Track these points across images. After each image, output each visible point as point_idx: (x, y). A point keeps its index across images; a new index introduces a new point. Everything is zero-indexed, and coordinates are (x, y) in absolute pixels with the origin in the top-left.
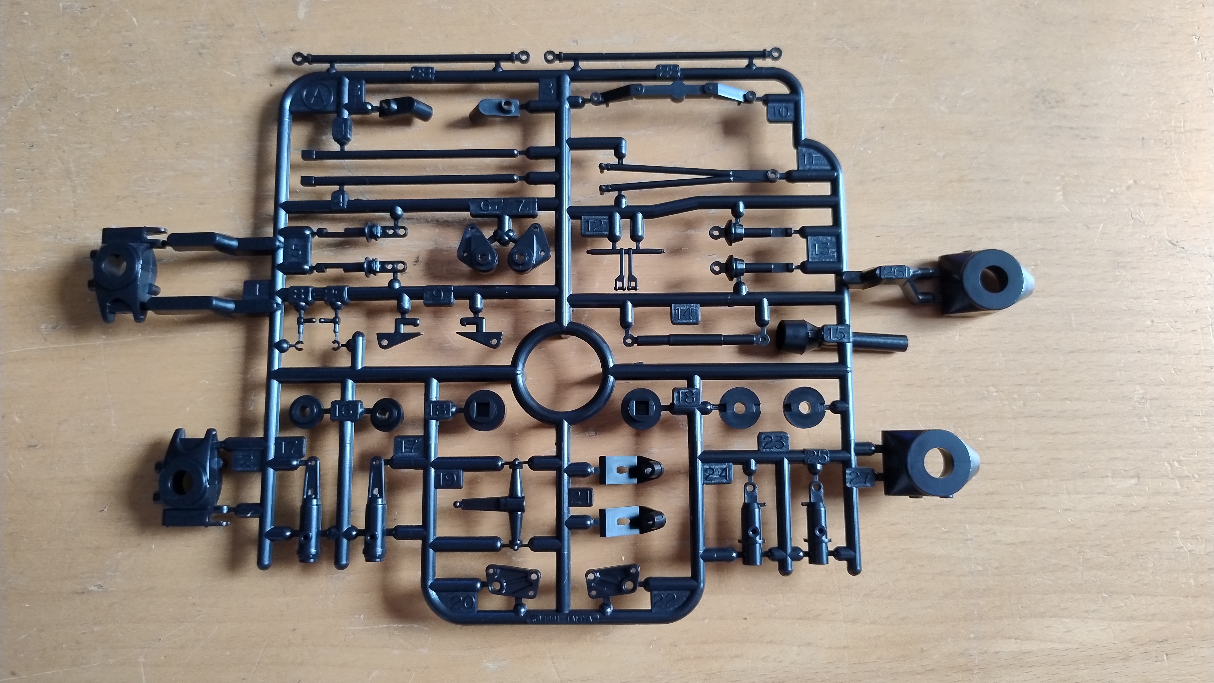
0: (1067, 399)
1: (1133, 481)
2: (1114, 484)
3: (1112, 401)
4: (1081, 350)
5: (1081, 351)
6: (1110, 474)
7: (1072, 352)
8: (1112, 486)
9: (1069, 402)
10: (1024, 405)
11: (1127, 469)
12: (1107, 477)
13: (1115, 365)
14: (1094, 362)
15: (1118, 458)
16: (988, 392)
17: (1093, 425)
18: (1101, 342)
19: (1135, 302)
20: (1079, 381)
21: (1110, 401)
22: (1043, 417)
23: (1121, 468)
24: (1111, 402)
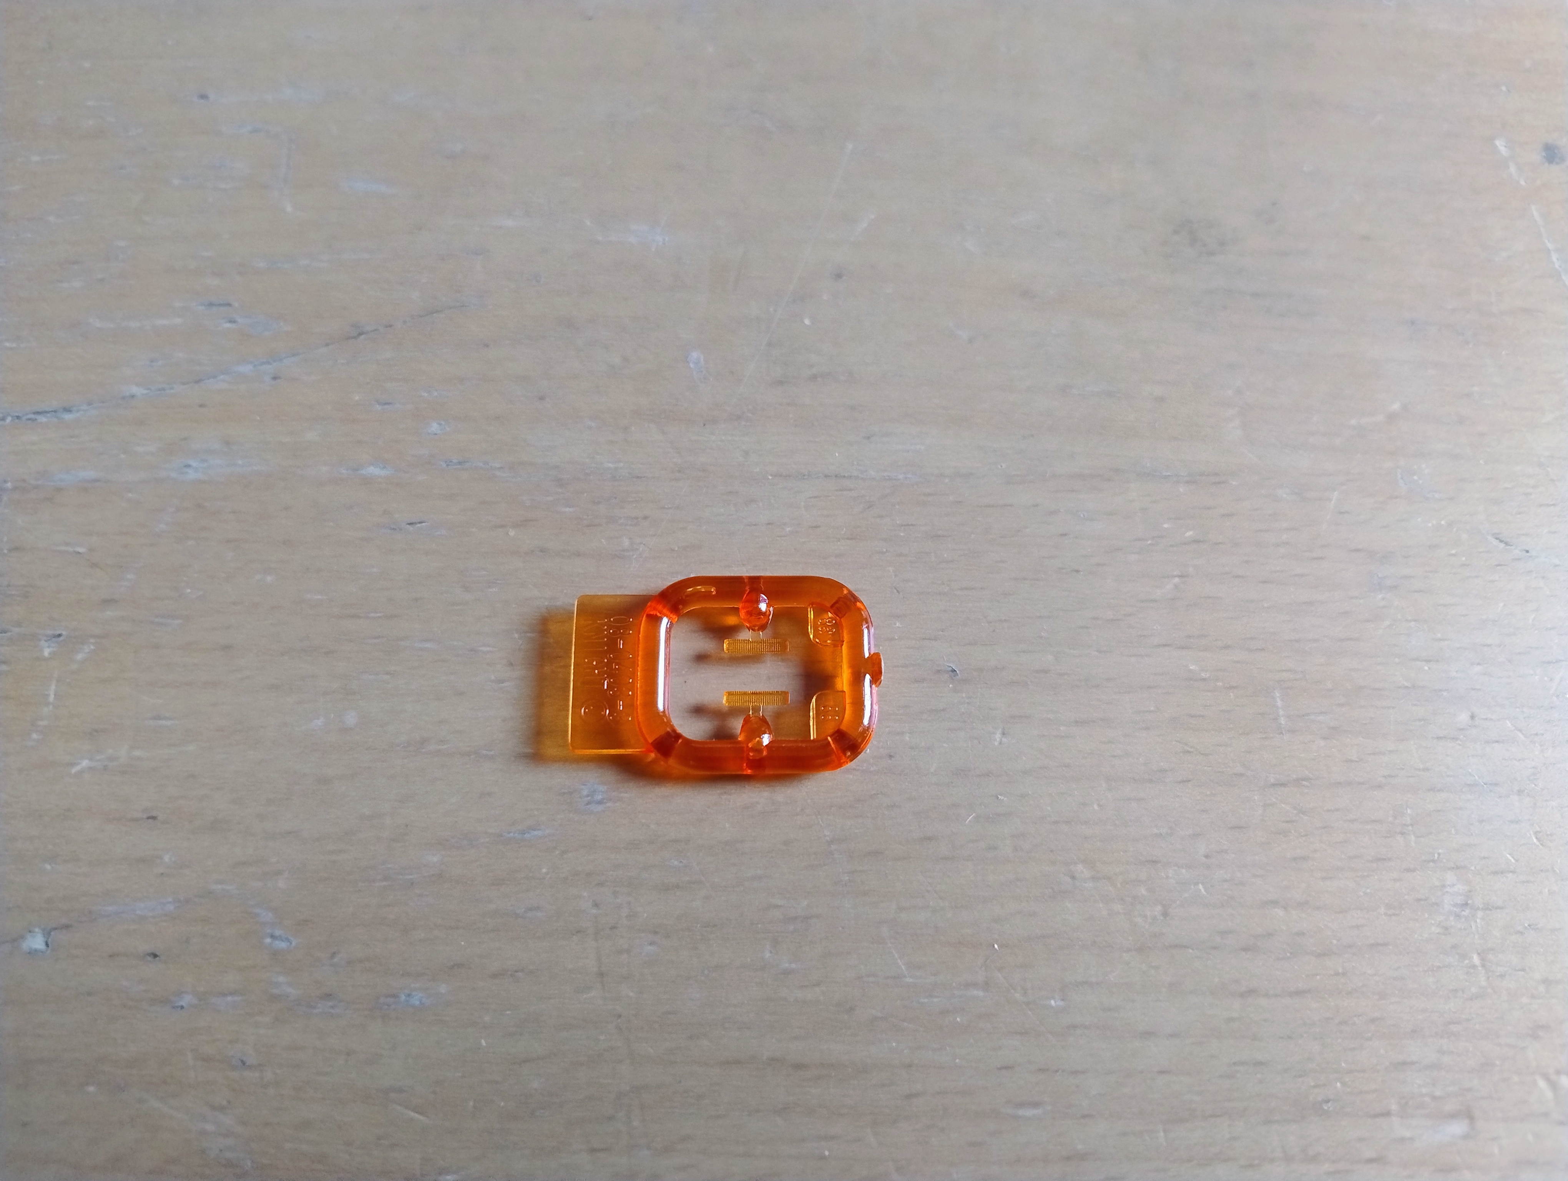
0: (1274, 903)
1: (1457, 1128)
2: (1407, 1134)
3: (1391, 912)
4: (1303, 780)
5: (1304, 783)
6: (1394, 1107)
7: (1283, 785)
8: (1402, 1140)
9: (1280, 912)
10: (1165, 914)
11: (1438, 1093)
12: (1387, 1114)
13: (1390, 819)
14: (1337, 810)
15: (1413, 1063)
16: (1073, 878)
17: (1344, 974)
18: (1352, 761)
19: (1426, 668)
20: (1304, 859)
21: (1382, 910)
22: (1215, 948)
23: (1424, 1091)
24: (1386, 914)
